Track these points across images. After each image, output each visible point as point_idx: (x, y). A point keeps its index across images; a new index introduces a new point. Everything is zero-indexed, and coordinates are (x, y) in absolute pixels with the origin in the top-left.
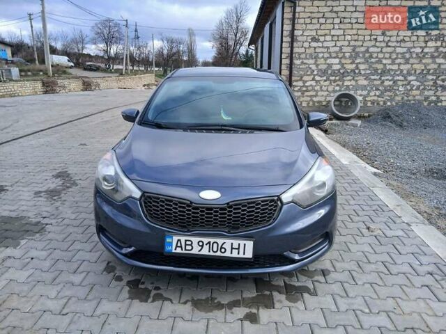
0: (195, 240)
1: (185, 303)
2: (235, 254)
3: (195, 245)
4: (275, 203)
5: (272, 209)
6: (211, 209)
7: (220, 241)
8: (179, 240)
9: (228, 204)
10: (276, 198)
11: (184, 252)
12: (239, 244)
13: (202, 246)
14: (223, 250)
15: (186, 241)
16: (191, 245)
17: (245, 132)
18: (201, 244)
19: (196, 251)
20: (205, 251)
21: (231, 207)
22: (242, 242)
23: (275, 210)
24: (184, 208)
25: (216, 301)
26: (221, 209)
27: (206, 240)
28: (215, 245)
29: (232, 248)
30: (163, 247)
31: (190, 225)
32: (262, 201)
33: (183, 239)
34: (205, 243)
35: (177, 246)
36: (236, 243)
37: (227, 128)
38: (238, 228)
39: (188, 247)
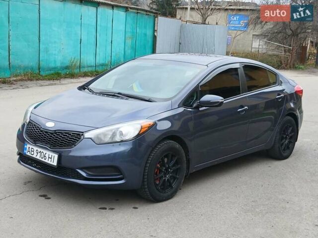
0: (35, 148)
2: (49, 161)
3: (35, 151)
4: (80, 136)
5: (76, 139)
7: (45, 151)
8: (29, 147)
9: (55, 131)
10: (81, 133)
11: (30, 155)
12: (52, 156)
13: (37, 153)
14: (45, 158)
16: (33, 151)
18: (37, 151)
19: (35, 155)
20: (38, 157)
21: (56, 133)
22: (53, 154)
23: (78, 141)
24: (37, 130)
26: (52, 134)
27: (39, 150)
28: (42, 154)
29: (49, 158)
30: (23, 150)
31: (36, 140)
32: (73, 134)
33: (31, 147)
34: (39, 152)
35: (28, 151)
36: (51, 154)
38: (54, 146)
39: (32, 153)
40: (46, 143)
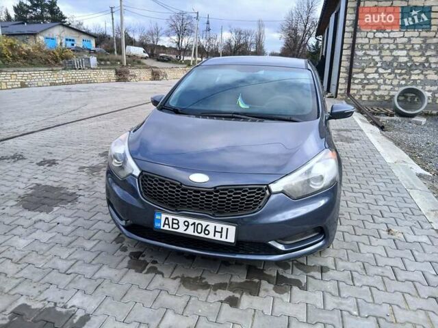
0: (182, 219)
1: (175, 279)
2: (218, 237)
3: (181, 224)
4: (263, 191)
5: (259, 197)
6: (199, 192)
7: (205, 223)
8: (167, 218)
9: (215, 188)
10: (265, 187)
11: (171, 229)
12: (222, 228)
13: (188, 226)
14: (207, 232)
15: (173, 219)
16: (178, 224)
17: (255, 121)
18: (186, 224)
19: (181, 230)
20: (190, 231)
21: (217, 191)
22: (225, 227)
23: (262, 199)
24: (174, 188)
25: (204, 281)
26: (208, 193)
27: (191, 221)
28: (200, 226)
29: (215, 231)
30: (153, 223)
31: (178, 205)
32: (250, 189)
33: (171, 217)
34: (190, 224)
35: (165, 224)
36: (219, 226)
37: (239, 116)
38: (223, 213)
39: (175, 226)
40: (189, 207)
